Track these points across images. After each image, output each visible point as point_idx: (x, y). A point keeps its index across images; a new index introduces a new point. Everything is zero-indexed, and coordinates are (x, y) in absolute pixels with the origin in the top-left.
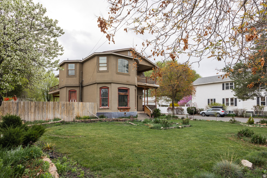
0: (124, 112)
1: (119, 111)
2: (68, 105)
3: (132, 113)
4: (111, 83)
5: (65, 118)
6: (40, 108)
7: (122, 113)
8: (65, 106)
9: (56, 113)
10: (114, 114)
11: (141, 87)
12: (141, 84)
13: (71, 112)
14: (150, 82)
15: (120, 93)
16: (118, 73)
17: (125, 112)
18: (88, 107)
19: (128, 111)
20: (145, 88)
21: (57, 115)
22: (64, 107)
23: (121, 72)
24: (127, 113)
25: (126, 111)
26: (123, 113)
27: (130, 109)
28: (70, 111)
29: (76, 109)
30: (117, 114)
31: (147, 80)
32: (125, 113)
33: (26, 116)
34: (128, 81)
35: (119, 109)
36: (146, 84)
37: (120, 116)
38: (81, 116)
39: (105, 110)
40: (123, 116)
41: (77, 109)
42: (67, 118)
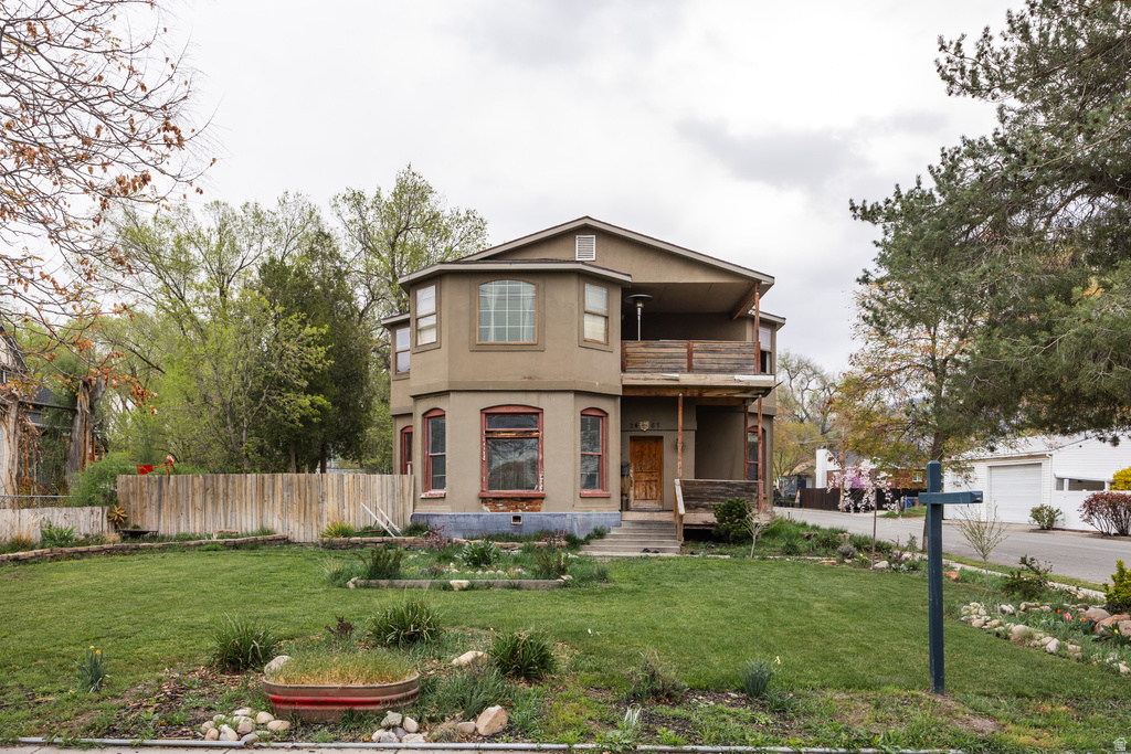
0: (511, 512)
1: (485, 508)
2: (302, 486)
3: (556, 518)
4: (446, 393)
5: (296, 531)
6: (218, 494)
7: (502, 519)
8: (295, 487)
9: (267, 513)
10: (462, 519)
11: (653, 394)
12: (645, 379)
13: (314, 508)
14: (716, 367)
15: (499, 432)
16: (482, 348)
17: (520, 512)
18: (378, 491)
19: (532, 510)
20: (684, 398)
21: (270, 520)
22: (292, 492)
23: (507, 342)
24: (527, 515)
25: (523, 509)
26: (504, 516)
27: (543, 498)
28: (311, 505)
29: (330, 498)
30: (475, 520)
31: (695, 355)
32: (517, 518)
33: (182, 518)
34: (530, 378)
35: (484, 500)
36: (677, 380)
37: (492, 530)
38: (352, 525)
39: (436, 502)
40: (507, 529)
41: (335, 499)
42: (302, 531)
